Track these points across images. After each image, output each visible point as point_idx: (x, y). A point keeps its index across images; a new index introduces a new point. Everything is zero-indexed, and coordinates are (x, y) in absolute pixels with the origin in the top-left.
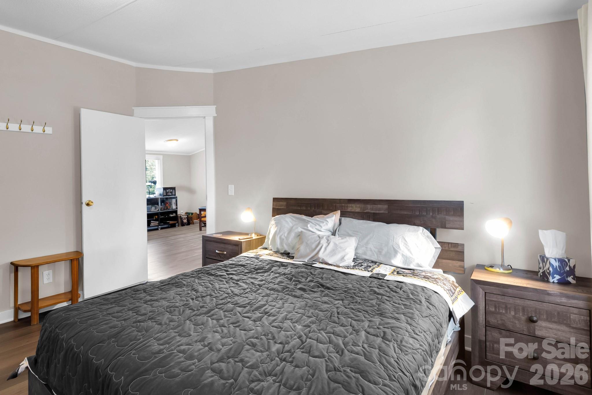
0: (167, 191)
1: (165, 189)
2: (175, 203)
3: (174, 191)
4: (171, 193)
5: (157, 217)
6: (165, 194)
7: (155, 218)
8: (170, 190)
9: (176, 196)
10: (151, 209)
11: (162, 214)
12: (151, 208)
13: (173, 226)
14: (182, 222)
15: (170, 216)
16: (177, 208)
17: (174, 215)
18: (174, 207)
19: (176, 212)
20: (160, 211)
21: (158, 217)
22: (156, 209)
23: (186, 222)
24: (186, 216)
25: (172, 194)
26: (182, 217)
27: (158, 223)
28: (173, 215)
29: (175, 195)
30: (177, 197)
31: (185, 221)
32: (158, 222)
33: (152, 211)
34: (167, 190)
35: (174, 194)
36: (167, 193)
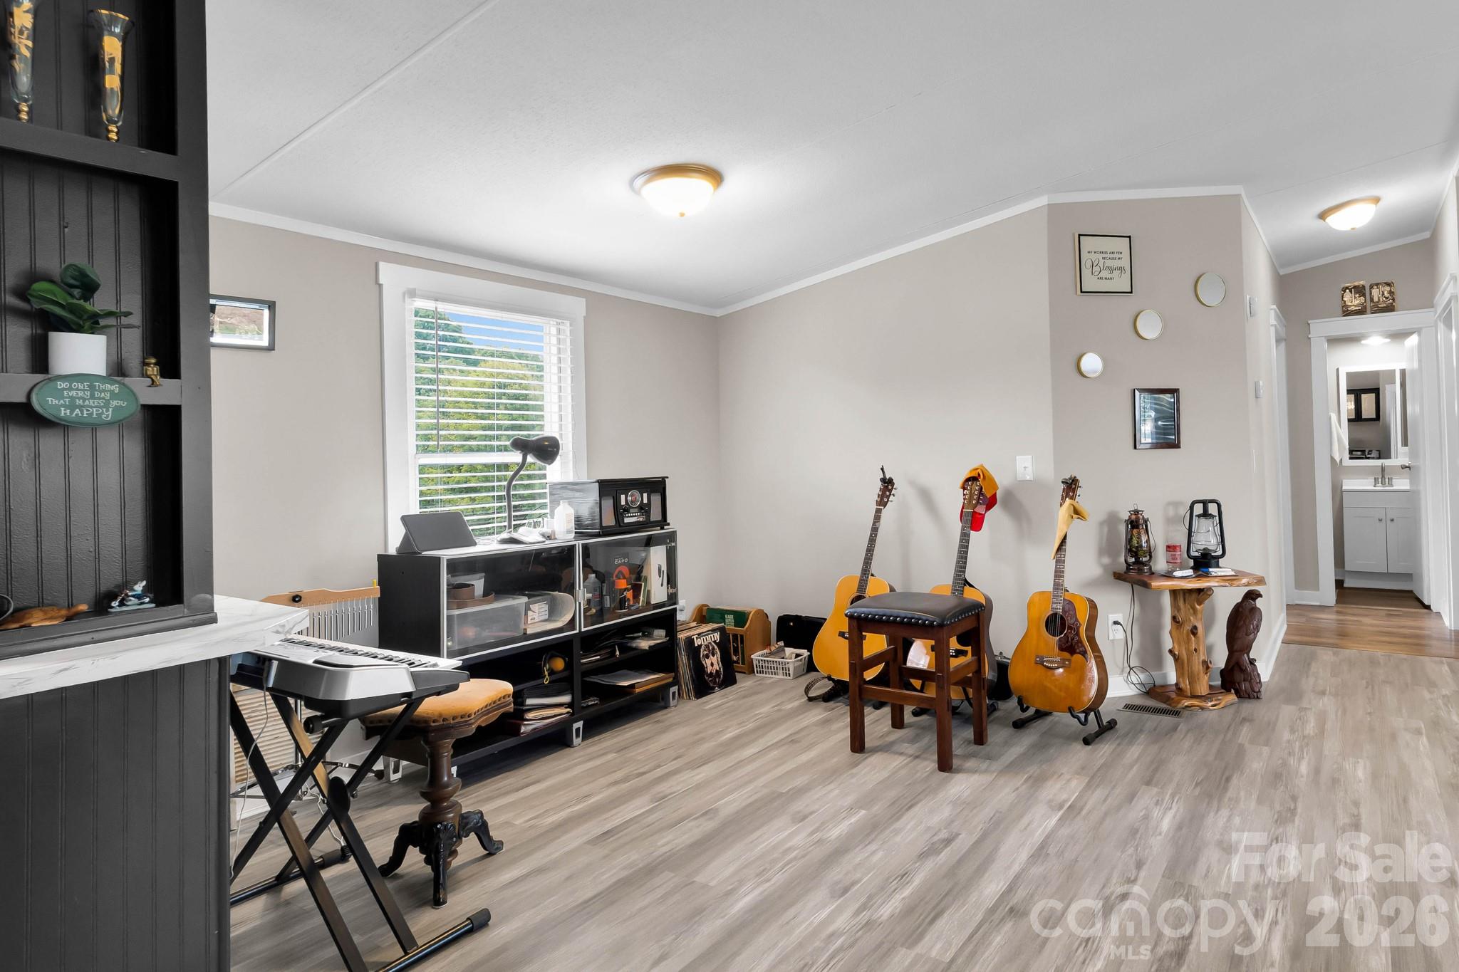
0: (623, 503)
1: (609, 488)
2: (664, 568)
3: (656, 499)
4: (644, 509)
5: (559, 664)
6: (609, 520)
7: (552, 672)
8: (636, 493)
9: (667, 529)
10: (526, 622)
11: (589, 642)
12: (528, 609)
13: (653, 702)
14: (698, 669)
15: (636, 649)
16: (673, 598)
17: (659, 636)
18: (658, 592)
19: (666, 620)
20: (582, 627)
21: (569, 666)
22: (553, 612)
23: (716, 667)
24: (717, 636)
25: (648, 513)
26: (697, 642)
27: (570, 705)
28: (652, 643)
29: (663, 522)
30: (672, 536)
31: (713, 663)
32: (566, 699)
33: (530, 631)
34: (623, 497)
35: (655, 515)
36: (619, 512)
